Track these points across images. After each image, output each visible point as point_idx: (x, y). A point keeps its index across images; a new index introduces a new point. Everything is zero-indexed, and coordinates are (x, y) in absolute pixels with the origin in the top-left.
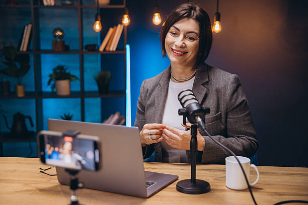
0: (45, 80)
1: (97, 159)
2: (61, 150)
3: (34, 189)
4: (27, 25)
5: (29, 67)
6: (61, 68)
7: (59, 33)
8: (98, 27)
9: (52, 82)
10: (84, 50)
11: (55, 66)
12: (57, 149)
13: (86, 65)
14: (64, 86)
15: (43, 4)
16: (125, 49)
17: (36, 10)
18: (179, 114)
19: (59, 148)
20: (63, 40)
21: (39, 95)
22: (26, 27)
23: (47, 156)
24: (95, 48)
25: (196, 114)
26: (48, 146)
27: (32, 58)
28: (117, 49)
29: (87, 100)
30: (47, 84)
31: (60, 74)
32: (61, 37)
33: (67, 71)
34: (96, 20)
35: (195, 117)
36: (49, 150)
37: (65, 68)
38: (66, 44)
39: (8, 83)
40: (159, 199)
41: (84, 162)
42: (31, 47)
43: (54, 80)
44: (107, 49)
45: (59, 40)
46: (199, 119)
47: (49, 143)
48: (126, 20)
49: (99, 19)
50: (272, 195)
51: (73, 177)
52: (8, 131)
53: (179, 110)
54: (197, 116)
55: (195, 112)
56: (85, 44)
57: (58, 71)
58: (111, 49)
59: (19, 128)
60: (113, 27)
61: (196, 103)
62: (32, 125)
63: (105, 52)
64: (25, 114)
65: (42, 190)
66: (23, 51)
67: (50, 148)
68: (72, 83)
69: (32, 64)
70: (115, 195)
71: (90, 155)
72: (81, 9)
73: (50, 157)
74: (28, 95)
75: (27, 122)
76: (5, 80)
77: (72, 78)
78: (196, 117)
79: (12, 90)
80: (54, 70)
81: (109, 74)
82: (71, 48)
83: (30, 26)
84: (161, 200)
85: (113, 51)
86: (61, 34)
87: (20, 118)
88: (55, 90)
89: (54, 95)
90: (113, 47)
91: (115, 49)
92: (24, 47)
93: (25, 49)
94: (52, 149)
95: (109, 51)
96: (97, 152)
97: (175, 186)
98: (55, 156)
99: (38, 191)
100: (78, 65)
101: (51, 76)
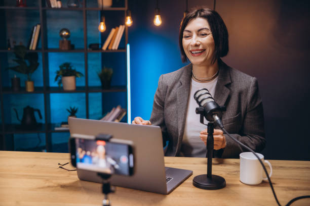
0: (52, 76)
1: (132, 164)
2: (93, 154)
3: (56, 185)
4: (36, 26)
5: (38, 65)
6: (67, 65)
7: (65, 33)
8: (102, 27)
9: (59, 78)
10: (88, 49)
11: (62, 63)
12: (88, 153)
13: (89, 62)
14: (69, 82)
15: (51, 6)
16: (125, 48)
17: (44, 12)
18: (197, 113)
19: (91, 152)
20: (69, 39)
21: (47, 90)
22: (35, 28)
23: (78, 159)
24: (98, 46)
25: (213, 113)
26: (79, 150)
27: (41, 57)
28: (119, 48)
29: (91, 95)
30: (54, 80)
31: (66, 70)
32: (67, 37)
33: (73, 68)
34: (101, 21)
35: (212, 116)
36: (80, 153)
37: (71, 65)
38: (72, 43)
39: (19, 80)
40: (179, 195)
41: (117, 167)
42: (40, 46)
43: (61, 76)
44: (110, 48)
45: (65, 39)
46: (217, 118)
47: (80, 147)
48: (129, 22)
49: (104, 20)
50: (286, 190)
51: (106, 181)
52: (18, 122)
53: (197, 109)
54: (215, 114)
55: (212, 110)
56: (89, 43)
57: (65, 68)
58: (113, 48)
59: (29, 120)
60: (115, 28)
61: (212, 101)
62: (41, 117)
63: (107, 51)
64: (35, 107)
65: (64, 187)
66: (32, 50)
67: (81, 152)
68: (77, 78)
69: (40, 61)
70: (135, 191)
71: (124, 159)
72: (86, 11)
73: (81, 161)
74: (37, 90)
75: (36, 114)
76: (15, 76)
77: (78, 75)
78: (214, 116)
79: (22, 85)
80: (61, 67)
81: (111, 71)
82: (76, 47)
83: (39, 27)
84: (181, 196)
85: (115, 50)
86: (67, 34)
87: (30, 111)
88: (61, 85)
89: (60, 90)
90: (115, 46)
91: (116, 48)
92: (33, 46)
93: (34, 48)
94: (84, 152)
95: (112, 50)
96: (131, 157)
97: (192, 181)
98: (87, 160)
99: (59, 187)
100: (83, 63)
101: (58, 72)
